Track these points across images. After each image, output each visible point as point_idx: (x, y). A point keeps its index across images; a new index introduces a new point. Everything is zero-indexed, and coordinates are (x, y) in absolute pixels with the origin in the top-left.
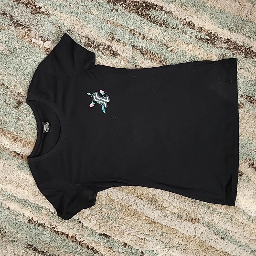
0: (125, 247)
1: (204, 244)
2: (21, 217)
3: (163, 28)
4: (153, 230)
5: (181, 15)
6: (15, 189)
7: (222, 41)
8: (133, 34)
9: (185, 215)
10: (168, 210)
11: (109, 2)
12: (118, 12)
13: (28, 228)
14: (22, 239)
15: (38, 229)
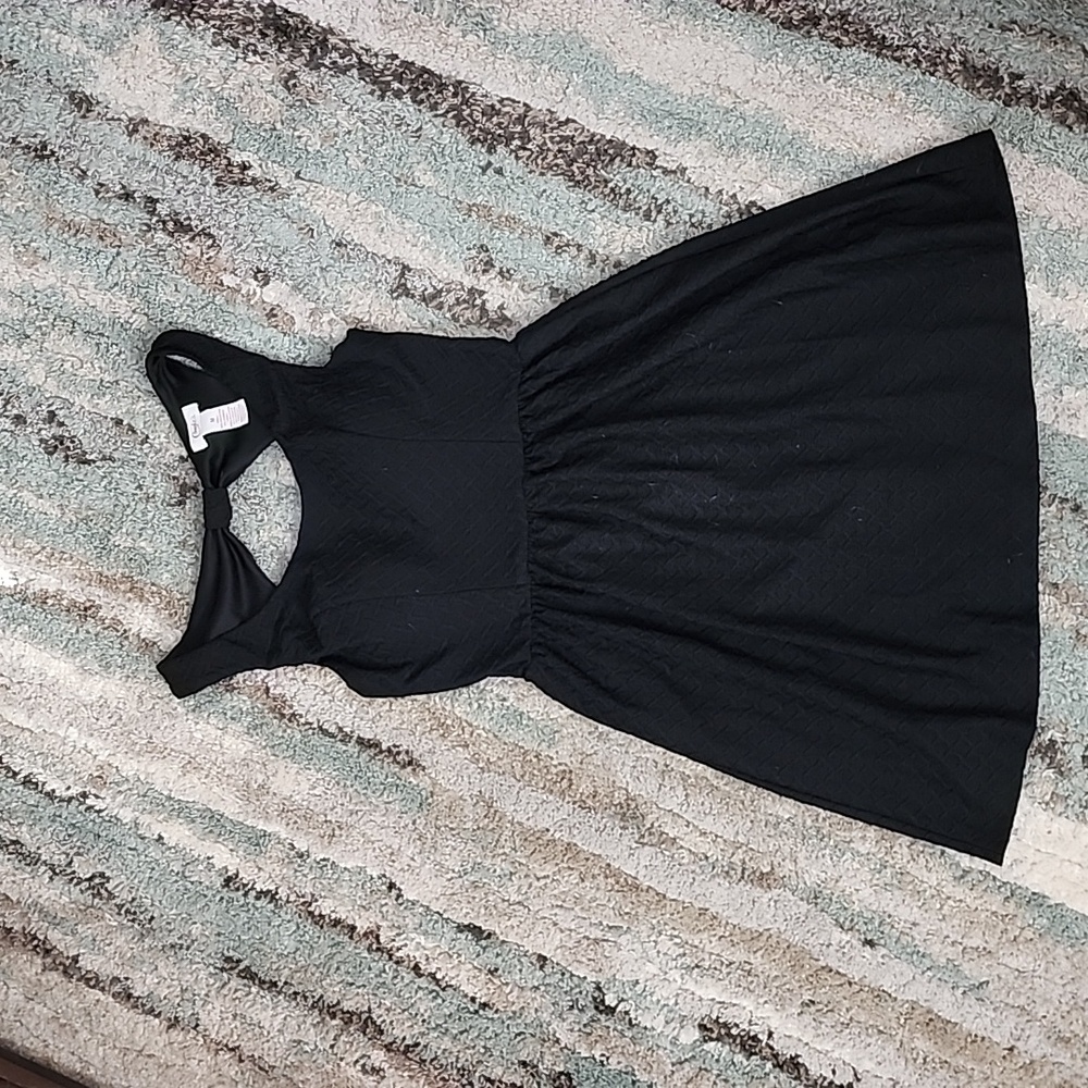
0: (541, 968)
1: (803, 958)
2: (201, 867)
3: (656, 225)
4: (633, 913)
5: (718, 182)
6: (179, 776)
8: (556, 251)
9: (739, 864)
10: (682, 847)
11: (472, 143)
12: (502, 175)
13: (225, 904)
14: (204, 939)
15: (257, 909)
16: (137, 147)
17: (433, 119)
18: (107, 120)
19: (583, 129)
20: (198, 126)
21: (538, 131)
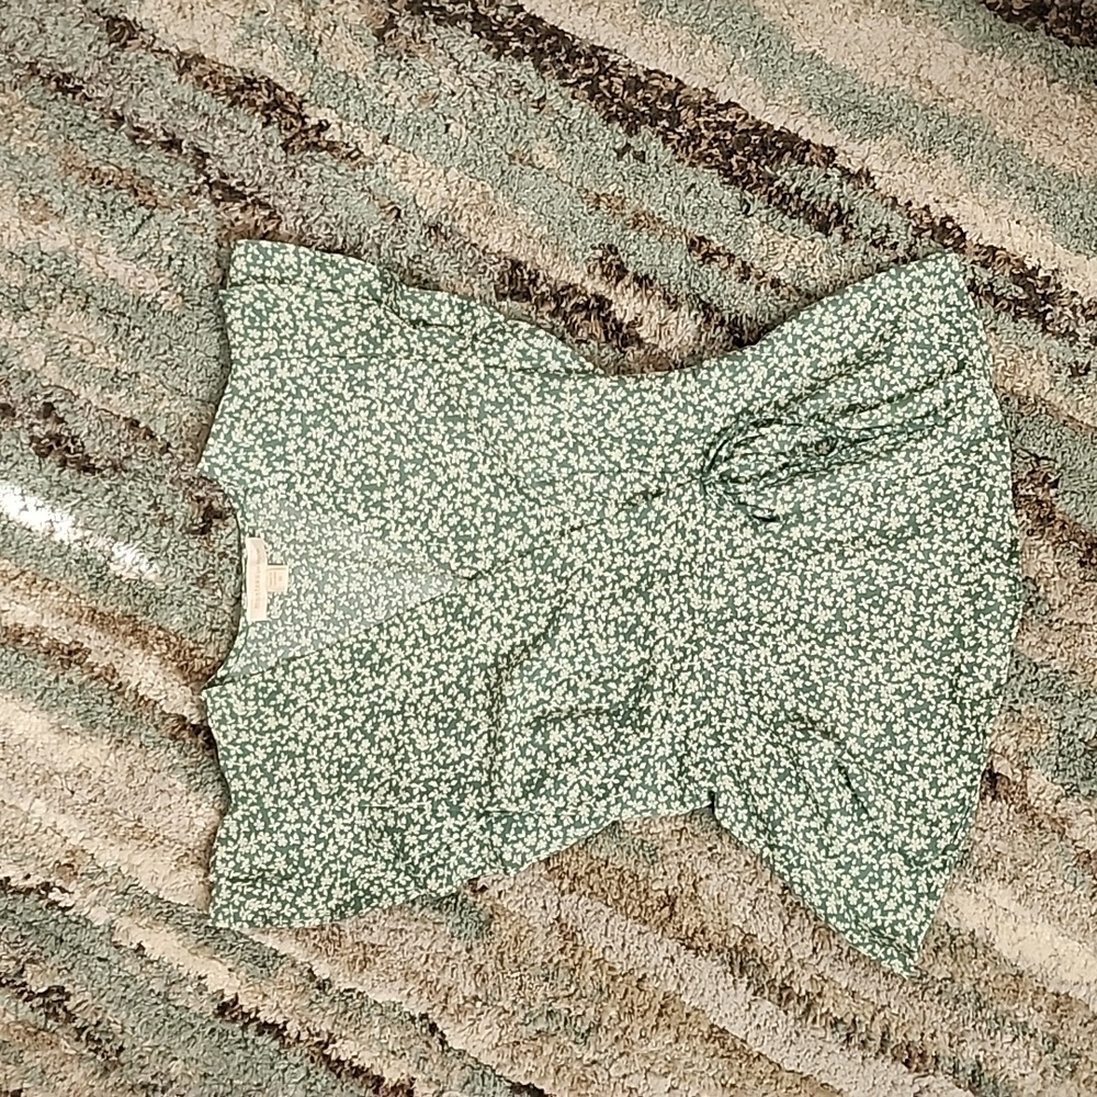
2: (189, 989)
3: (831, 238)
4: (739, 1085)
5: (908, 190)
6: (172, 871)
7: (1079, 310)
8: (703, 260)
9: (880, 1033)
11: (609, 121)
12: (643, 161)
13: (216, 1037)
14: (186, 1081)
15: (258, 1047)
16: (185, 90)
17: (560, 89)
18: (153, 51)
19: (747, 116)
20: (264, 68)
21: (691, 113)
